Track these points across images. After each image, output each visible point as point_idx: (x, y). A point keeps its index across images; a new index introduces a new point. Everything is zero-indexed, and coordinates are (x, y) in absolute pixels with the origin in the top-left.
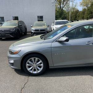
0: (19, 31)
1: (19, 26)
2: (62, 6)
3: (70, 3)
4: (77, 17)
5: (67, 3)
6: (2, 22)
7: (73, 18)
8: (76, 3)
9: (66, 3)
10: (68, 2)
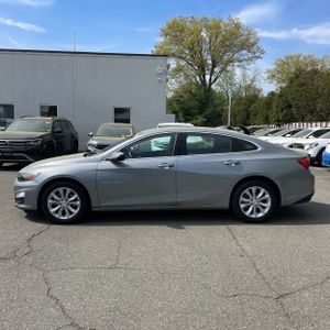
0: (52, 145)
1: (53, 133)
2: (208, 77)
3: (234, 70)
4: (251, 117)
5: (223, 70)
6: (8, 120)
7: (238, 119)
8: (257, 73)
9: (221, 72)
10: (229, 68)
